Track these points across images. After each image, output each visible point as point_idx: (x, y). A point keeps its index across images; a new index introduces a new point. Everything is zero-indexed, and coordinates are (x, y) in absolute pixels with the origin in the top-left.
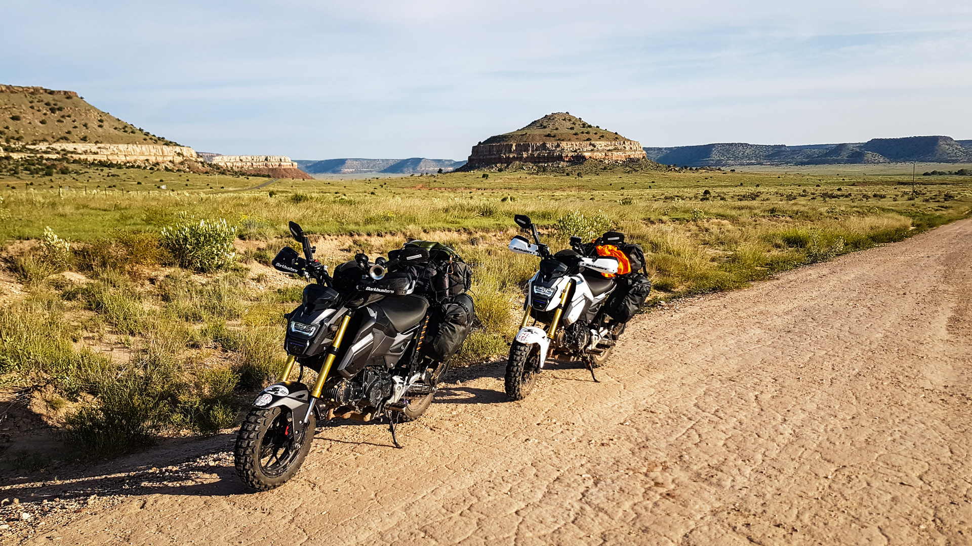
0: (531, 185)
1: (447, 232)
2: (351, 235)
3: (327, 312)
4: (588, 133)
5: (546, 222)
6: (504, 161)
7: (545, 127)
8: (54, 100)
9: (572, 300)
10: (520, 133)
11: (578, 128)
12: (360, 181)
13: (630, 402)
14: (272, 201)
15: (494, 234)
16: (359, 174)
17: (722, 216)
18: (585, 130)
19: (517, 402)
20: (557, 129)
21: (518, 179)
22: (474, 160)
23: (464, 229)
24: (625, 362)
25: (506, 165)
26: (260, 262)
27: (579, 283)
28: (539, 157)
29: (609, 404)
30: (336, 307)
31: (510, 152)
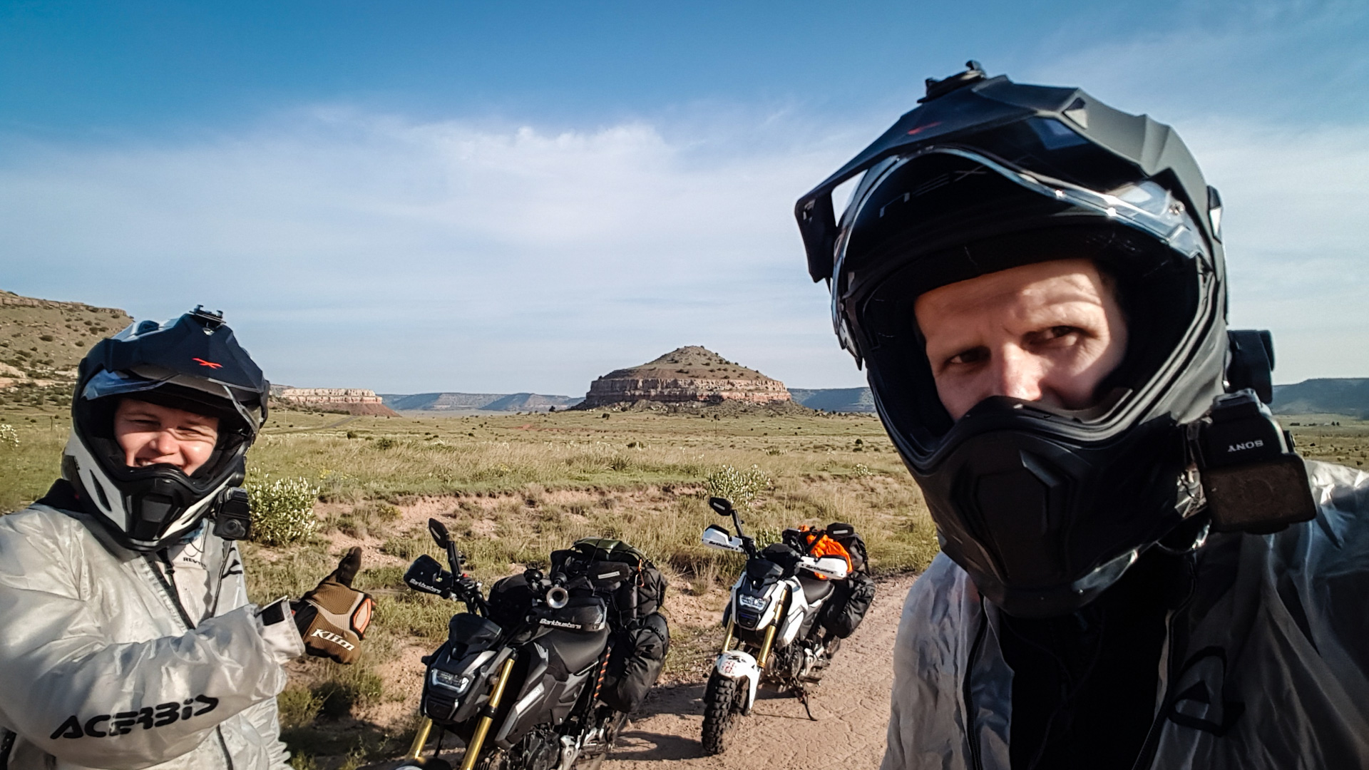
0: (659, 428)
1: (574, 492)
2: (457, 496)
3: (482, 658)
4: (725, 370)
5: (692, 480)
6: (628, 399)
7: (676, 362)
8: (96, 319)
9: (789, 613)
10: (648, 367)
11: (714, 365)
12: (455, 420)
13: (865, 753)
14: (354, 445)
15: (631, 494)
16: (455, 411)
17: (887, 473)
18: (723, 366)
19: (716, 756)
20: (690, 364)
21: (644, 421)
22: (592, 396)
23: (595, 487)
24: (838, 685)
25: (630, 403)
26: (344, 532)
27: (796, 590)
28: (670, 396)
29: (839, 756)
30: (496, 648)
31: (636, 388)
